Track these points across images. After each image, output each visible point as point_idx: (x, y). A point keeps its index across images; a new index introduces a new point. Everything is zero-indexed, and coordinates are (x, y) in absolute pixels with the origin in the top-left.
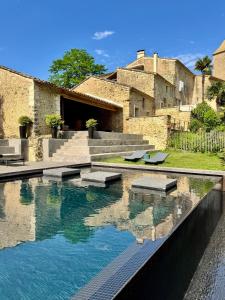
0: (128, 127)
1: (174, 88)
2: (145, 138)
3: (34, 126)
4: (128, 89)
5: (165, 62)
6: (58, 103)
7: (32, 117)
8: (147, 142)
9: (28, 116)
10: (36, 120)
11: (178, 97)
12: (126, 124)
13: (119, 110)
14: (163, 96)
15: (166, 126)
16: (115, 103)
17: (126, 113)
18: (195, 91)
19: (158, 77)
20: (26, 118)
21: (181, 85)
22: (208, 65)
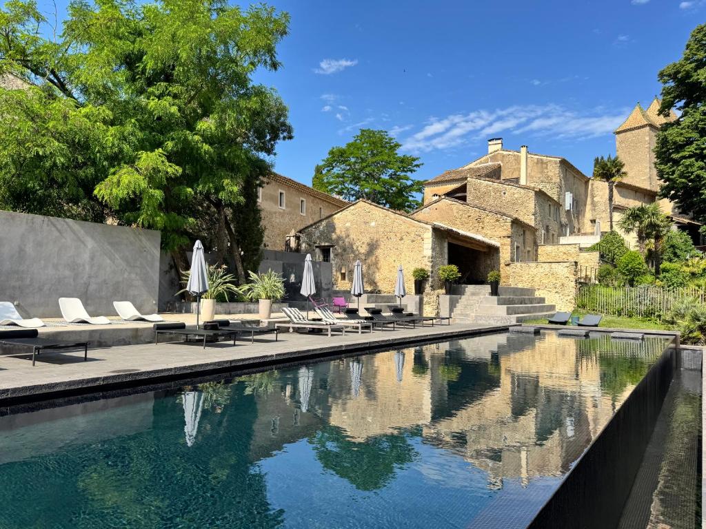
0: (508, 277)
1: (558, 205)
2: (538, 294)
3: (430, 279)
4: (509, 220)
5: (541, 162)
6: (446, 250)
7: (428, 268)
8: (542, 300)
9: (424, 267)
10: (432, 272)
11: (564, 220)
12: (504, 271)
13: (493, 251)
14: (546, 221)
15: (573, 278)
16: (487, 240)
17: (505, 255)
18: (588, 207)
19: (540, 194)
20: (422, 270)
21: (568, 199)
22: (618, 171)
